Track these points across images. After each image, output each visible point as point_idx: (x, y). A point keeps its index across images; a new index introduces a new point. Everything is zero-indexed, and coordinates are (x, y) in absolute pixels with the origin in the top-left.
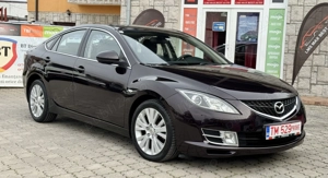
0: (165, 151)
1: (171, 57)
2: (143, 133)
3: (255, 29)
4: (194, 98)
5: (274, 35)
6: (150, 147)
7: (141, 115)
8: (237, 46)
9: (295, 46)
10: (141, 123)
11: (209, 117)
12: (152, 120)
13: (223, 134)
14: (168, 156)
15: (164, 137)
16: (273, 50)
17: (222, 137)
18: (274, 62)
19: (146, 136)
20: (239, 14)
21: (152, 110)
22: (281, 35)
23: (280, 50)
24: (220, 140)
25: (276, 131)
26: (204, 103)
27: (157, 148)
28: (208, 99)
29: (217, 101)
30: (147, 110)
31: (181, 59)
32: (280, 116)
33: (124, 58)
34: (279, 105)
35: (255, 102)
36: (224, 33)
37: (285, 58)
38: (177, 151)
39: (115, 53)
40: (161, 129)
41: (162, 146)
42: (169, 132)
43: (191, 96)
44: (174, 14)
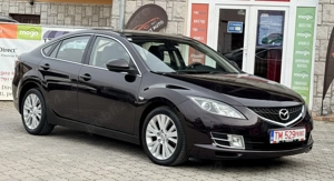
0: (176, 155)
1: (179, 65)
2: (154, 139)
3: (279, 31)
4: (204, 104)
5: (303, 39)
6: (161, 152)
7: (152, 121)
8: (257, 51)
9: (326, 52)
10: (152, 130)
11: (218, 122)
12: (163, 126)
13: (230, 138)
14: (179, 160)
15: (175, 141)
16: (302, 57)
17: (229, 140)
18: (304, 71)
19: (157, 142)
20: (260, 12)
21: (163, 116)
22: (311, 39)
23: (309, 57)
24: (228, 144)
25: (280, 136)
26: (213, 109)
27: (168, 152)
28: (217, 105)
29: (225, 107)
30: (158, 116)
31: (190, 67)
32: (285, 122)
33: (134, 66)
34: (284, 112)
35: (261, 108)
36: (242, 35)
37: (316, 67)
38: (188, 155)
39: (125, 61)
40: (172, 135)
41: (173, 150)
42: (180, 137)
43: (201, 102)
44: (179, 10)
